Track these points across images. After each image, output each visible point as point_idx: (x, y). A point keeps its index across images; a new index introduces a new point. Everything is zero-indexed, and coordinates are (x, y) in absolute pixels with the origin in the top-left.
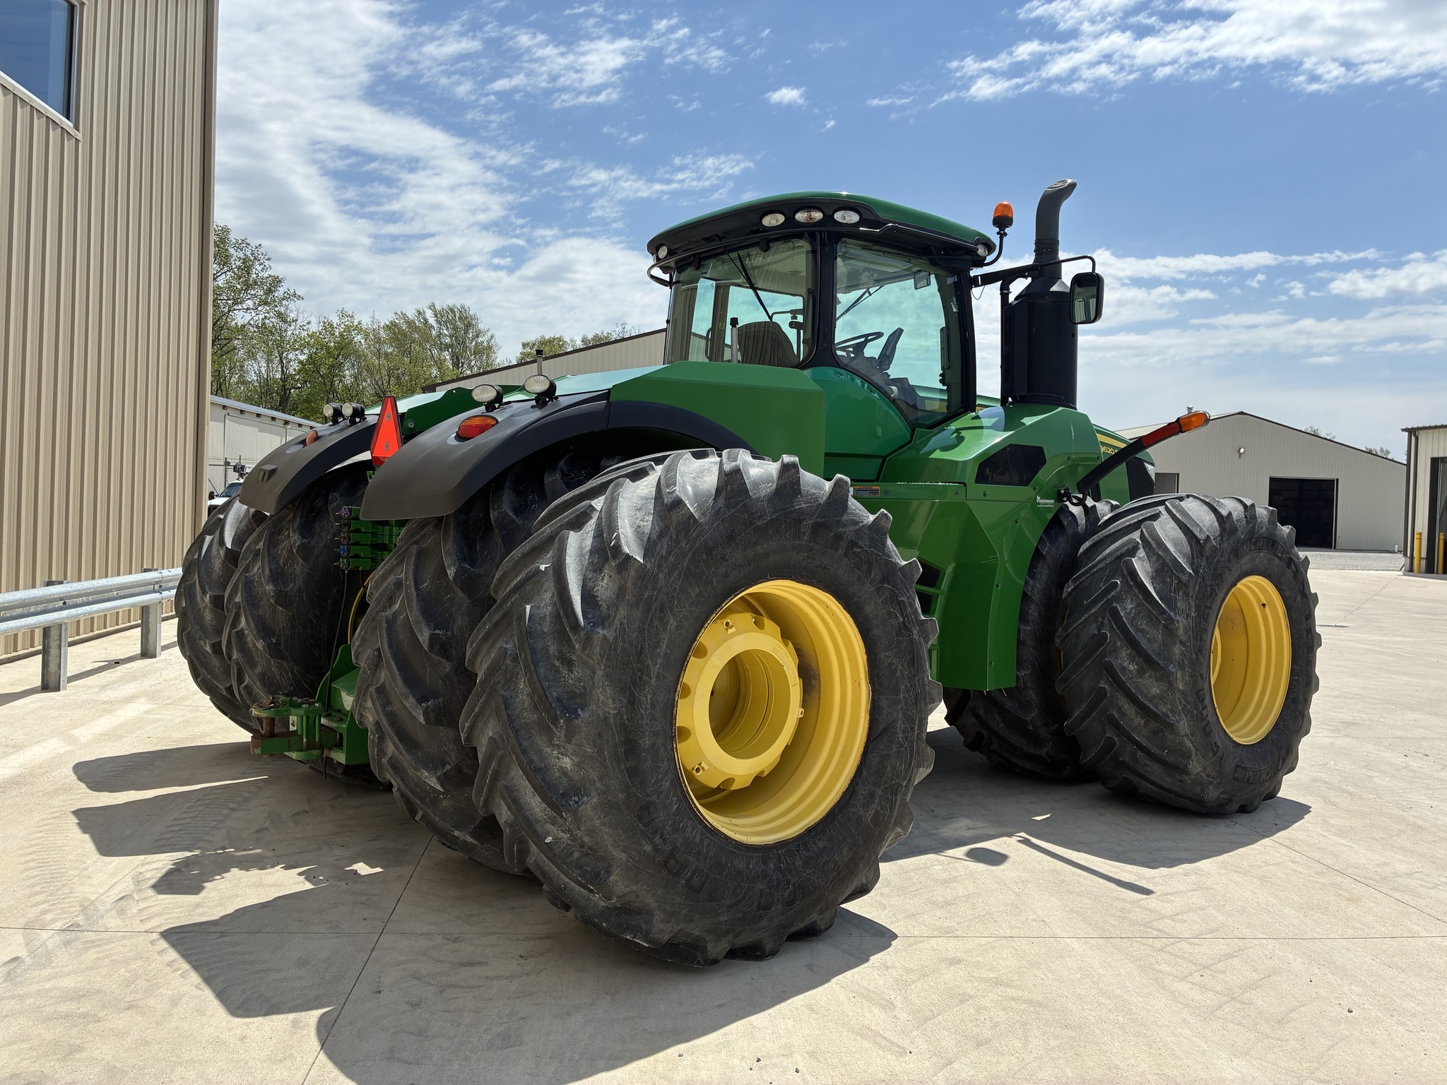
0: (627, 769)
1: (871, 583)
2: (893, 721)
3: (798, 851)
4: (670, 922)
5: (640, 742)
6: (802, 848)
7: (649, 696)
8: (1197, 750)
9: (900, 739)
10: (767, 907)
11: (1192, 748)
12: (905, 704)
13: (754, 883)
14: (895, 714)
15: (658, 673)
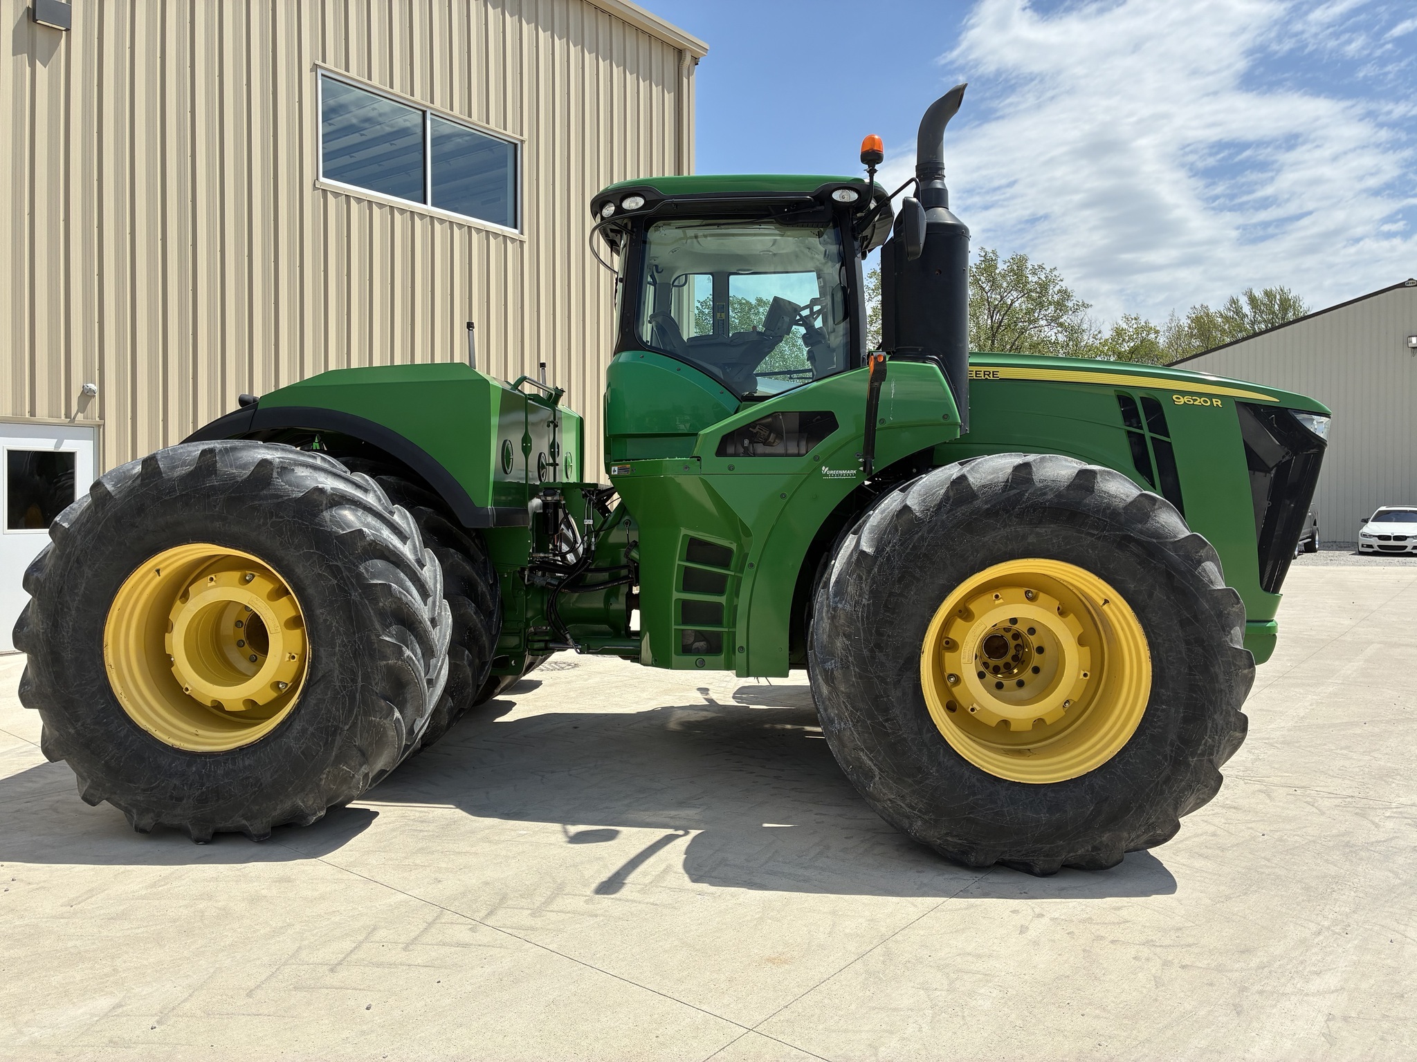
0: (53, 671)
1: (295, 549)
2: (330, 671)
3: (225, 763)
4: (98, 790)
5: (63, 654)
6: (230, 762)
7: (71, 623)
8: (880, 770)
9: (337, 687)
10: (180, 799)
11: (873, 767)
12: (342, 656)
13: (170, 777)
14: (331, 664)
15: (77, 607)
